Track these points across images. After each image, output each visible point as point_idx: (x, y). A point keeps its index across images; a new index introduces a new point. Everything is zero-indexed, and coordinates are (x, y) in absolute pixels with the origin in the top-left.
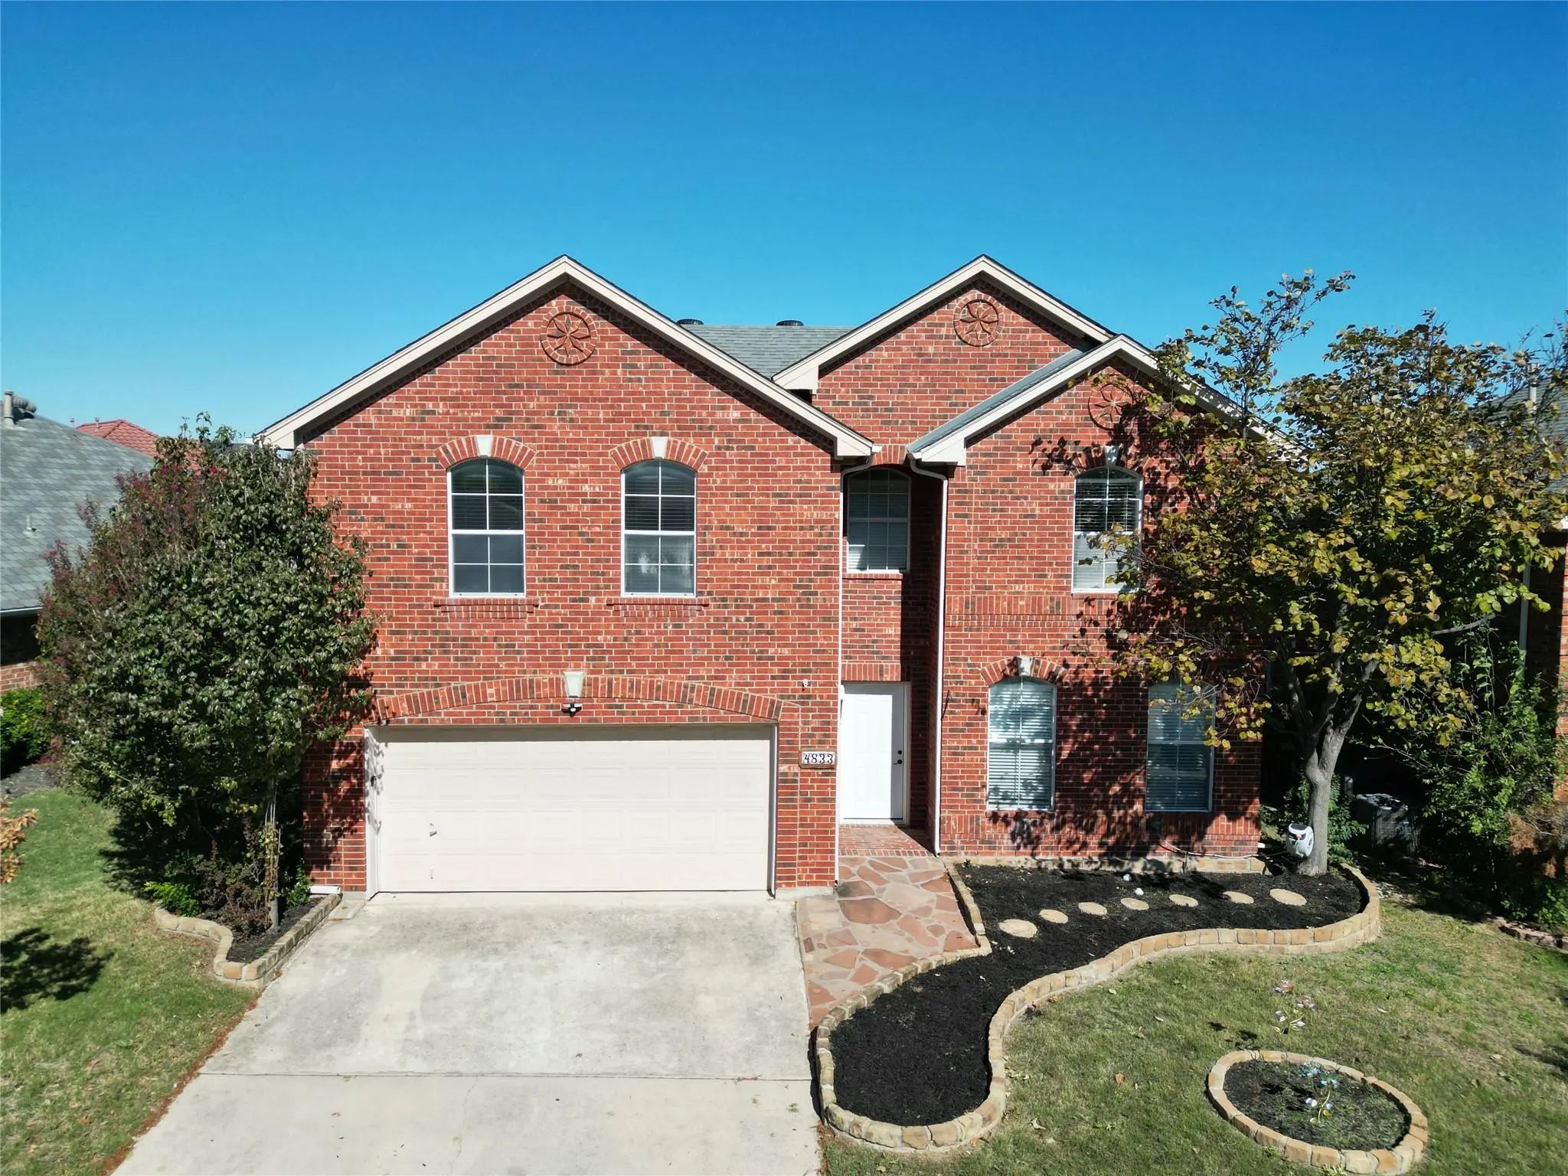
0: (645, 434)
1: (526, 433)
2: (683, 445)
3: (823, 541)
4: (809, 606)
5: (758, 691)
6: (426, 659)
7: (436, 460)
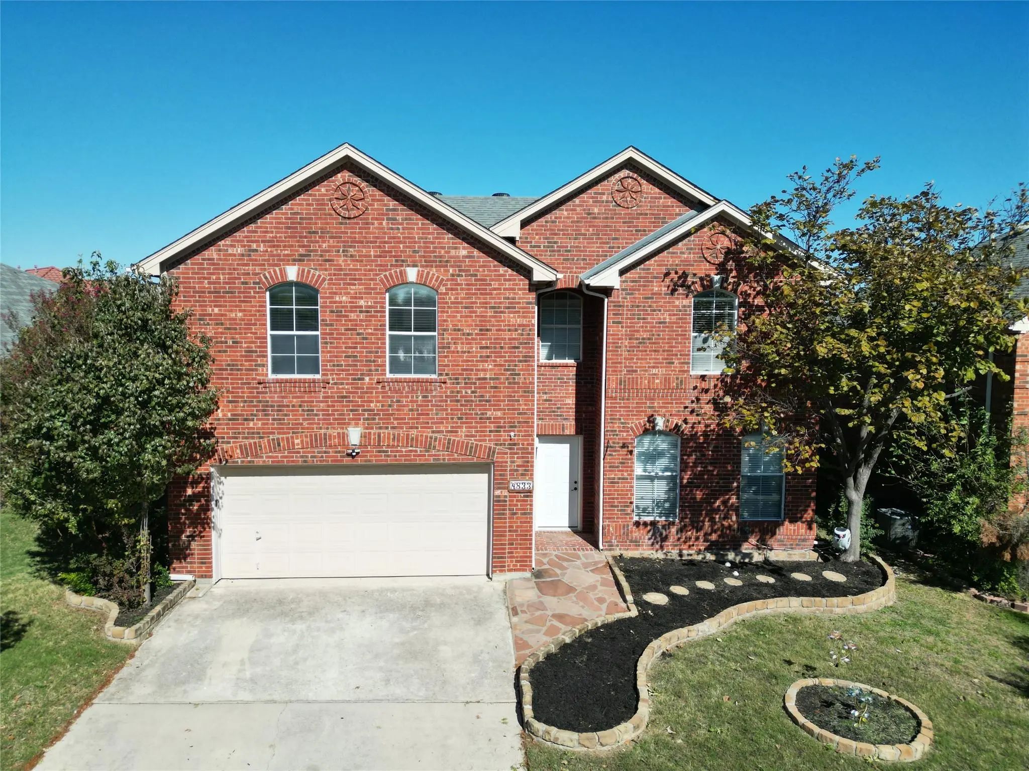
0: (402, 266)
1: (321, 265)
2: (428, 273)
3: (524, 339)
4: (515, 383)
5: (480, 441)
6: (253, 420)
7: (258, 283)
